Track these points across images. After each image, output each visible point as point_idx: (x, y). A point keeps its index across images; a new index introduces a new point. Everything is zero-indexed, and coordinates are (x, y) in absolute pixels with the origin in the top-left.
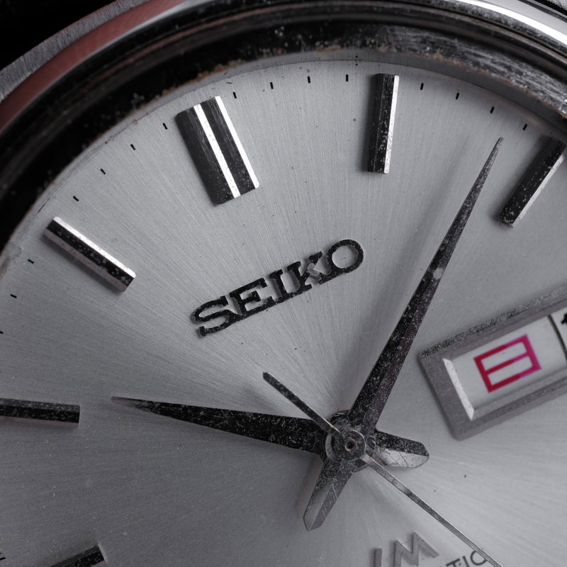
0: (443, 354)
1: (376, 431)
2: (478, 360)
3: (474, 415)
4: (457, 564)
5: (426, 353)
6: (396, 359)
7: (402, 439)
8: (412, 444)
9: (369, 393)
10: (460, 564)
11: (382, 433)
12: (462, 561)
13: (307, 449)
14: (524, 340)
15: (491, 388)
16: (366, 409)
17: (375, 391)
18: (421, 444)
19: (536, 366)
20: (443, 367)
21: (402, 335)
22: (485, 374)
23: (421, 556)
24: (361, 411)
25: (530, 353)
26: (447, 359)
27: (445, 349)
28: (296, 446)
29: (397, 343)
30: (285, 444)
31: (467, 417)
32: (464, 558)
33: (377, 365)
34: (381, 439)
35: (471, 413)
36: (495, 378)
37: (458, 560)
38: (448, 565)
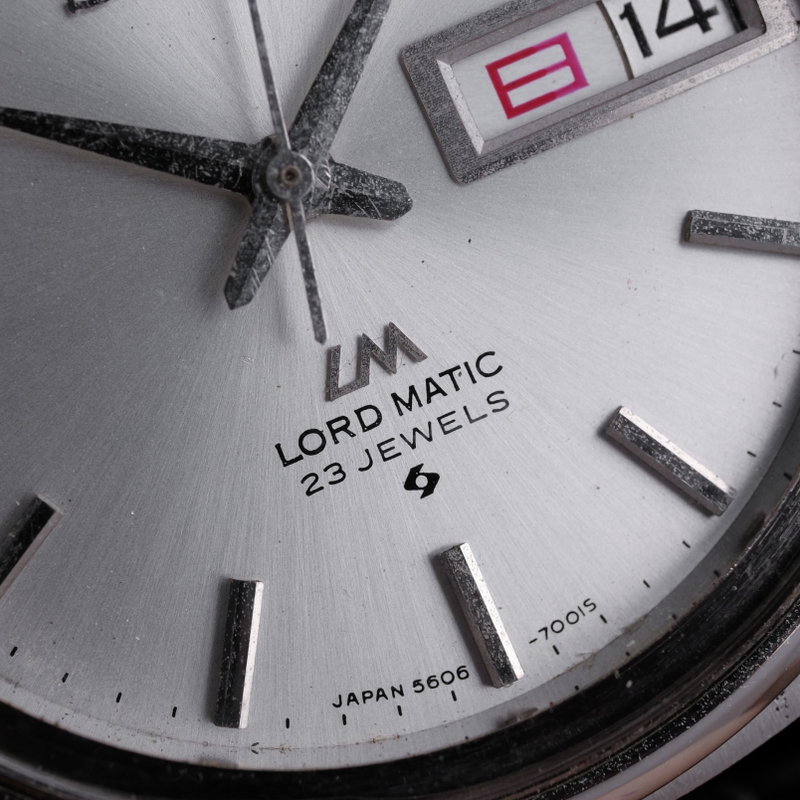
0: (437, 53)
1: (332, 162)
2: (493, 69)
3: (484, 148)
4: (455, 373)
5: (411, 49)
6: (358, 48)
7: (375, 178)
8: (387, 185)
9: (318, 99)
10: (460, 374)
11: (342, 165)
12: (463, 369)
13: (228, 185)
14: (563, 40)
15: (511, 112)
16: (314, 124)
17: (328, 96)
18: (400, 185)
19: (580, 81)
20: (437, 71)
21: (367, 11)
22: (502, 91)
23: (400, 357)
24: (307, 126)
25: (571, 61)
26: (444, 61)
27: (440, 45)
28: (211, 181)
29: (359, 24)
30: (193, 177)
31: (472, 149)
32: (466, 364)
33: (330, 57)
34: (339, 173)
35: (479, 145)
36: (517, 97)
37: (458, 367)
38: (441, 375)
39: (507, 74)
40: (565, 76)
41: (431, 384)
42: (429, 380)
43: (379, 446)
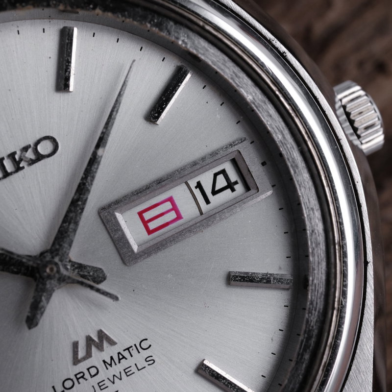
0: (115, 209)
1: (70, 261)
2: (140, 214)
3: (138, 249)
4: (131, 349)
5: (103, 209)
6: (78, 211)
7: (89, 267)
8: (95, 269)
9: (62, 234)
10: (133, 350)
11: (75, 262)
12: (134, 347)
13: (25, 274)
14: (171, 200)
15: (150, 232)
16: (61, 245)
17: (66, 232)
18: (101, 269)
19: (179, 217)
20: (115, 218)
21: (80, 194)
22: (145, 223)
23: (105, 344)
24: (57, 247)
25: (175, 208)
26: (118, 213)
27: (116, 206)
28: (17, 273)
29: (78, 200)
30: (9, 272)
31: (133, 251)
32: (135, 345)
33: (66, 216)
34: (74, 266)
35: (135, 248)
36: (152, 225)
37: (132, 347)
38: (124, 350)
39: (147, 216)
40: (172, 215)
41: (120, 355)
42: (119, 353)
43: (98, 384)
